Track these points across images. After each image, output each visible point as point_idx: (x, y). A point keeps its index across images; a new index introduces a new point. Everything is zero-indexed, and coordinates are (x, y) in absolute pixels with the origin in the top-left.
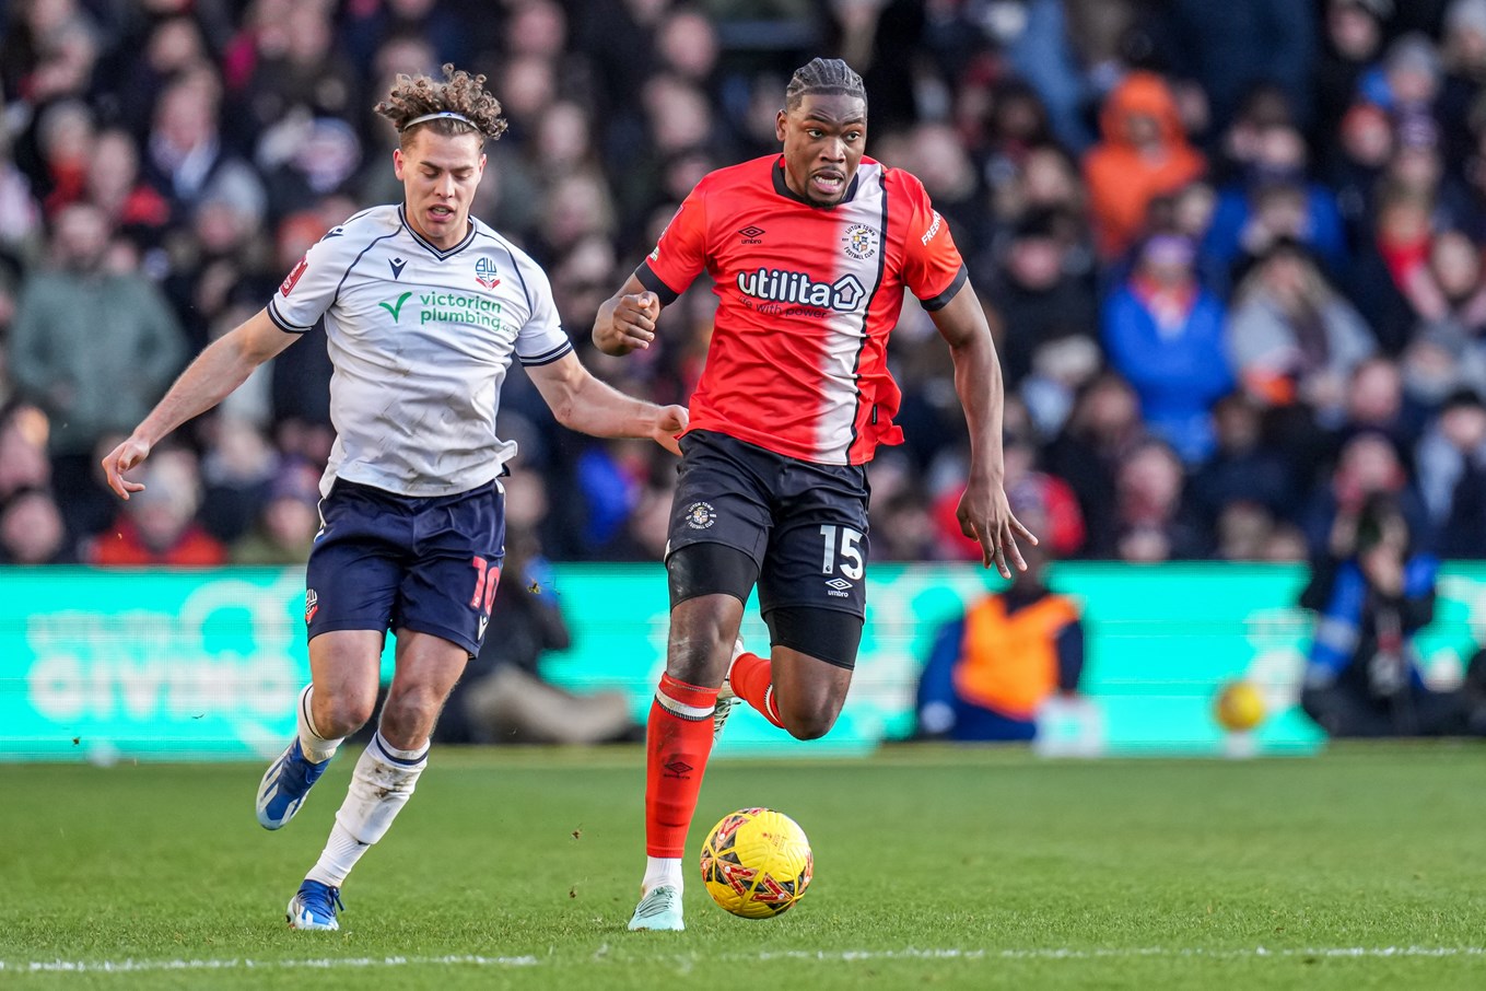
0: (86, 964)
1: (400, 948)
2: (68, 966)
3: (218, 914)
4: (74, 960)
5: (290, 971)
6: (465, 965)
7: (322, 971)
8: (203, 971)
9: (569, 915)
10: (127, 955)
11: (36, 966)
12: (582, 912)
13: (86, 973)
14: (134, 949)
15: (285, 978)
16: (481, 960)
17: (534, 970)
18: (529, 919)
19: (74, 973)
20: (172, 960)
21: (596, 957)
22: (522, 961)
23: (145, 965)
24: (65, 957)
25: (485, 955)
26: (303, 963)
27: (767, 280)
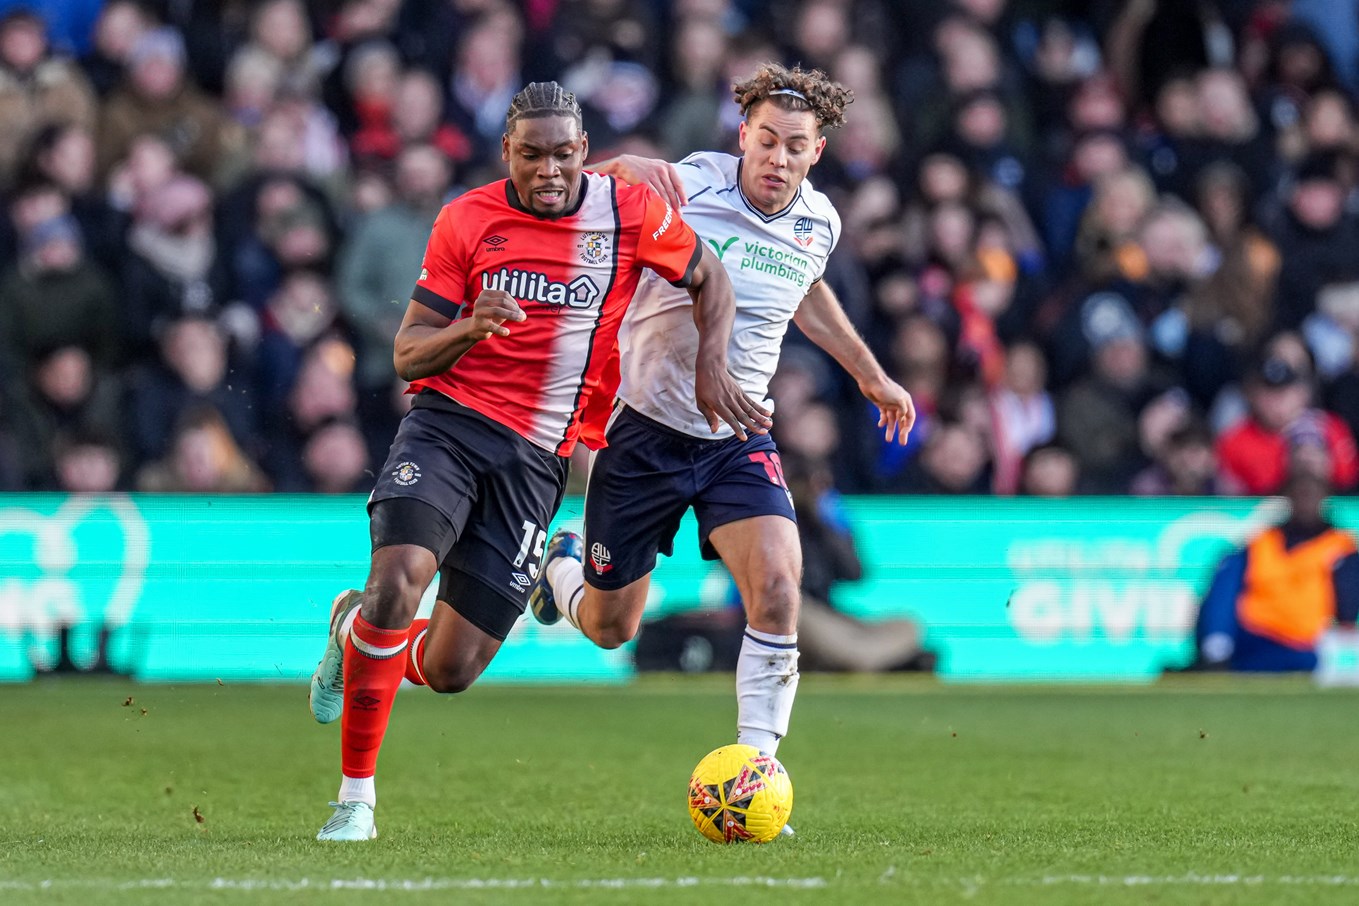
0: (388, 881)
1: (692, 869)
2: (369, 884)
3: (515, 835)
4: (375, 878)
5: (585, 890)
6: (755, 886)
7: (615, 891)
8: (501, 891)
9: (857, 839)
10: (426, 874)
11: (337, 884)
12: (870, 836)
13: (387, 891)
14: (432, 868)
15: (580, 897)
16: (770, 882)
17: (821, 892)
18: (818, 841)
19: (374, 891)
20: (470, 879)
21: (882, 880)
22: (810, 883)
23: (442, 884)
24: (366, 876)
25: (776, 876)
26: (595, 884)
27: (508, 279)
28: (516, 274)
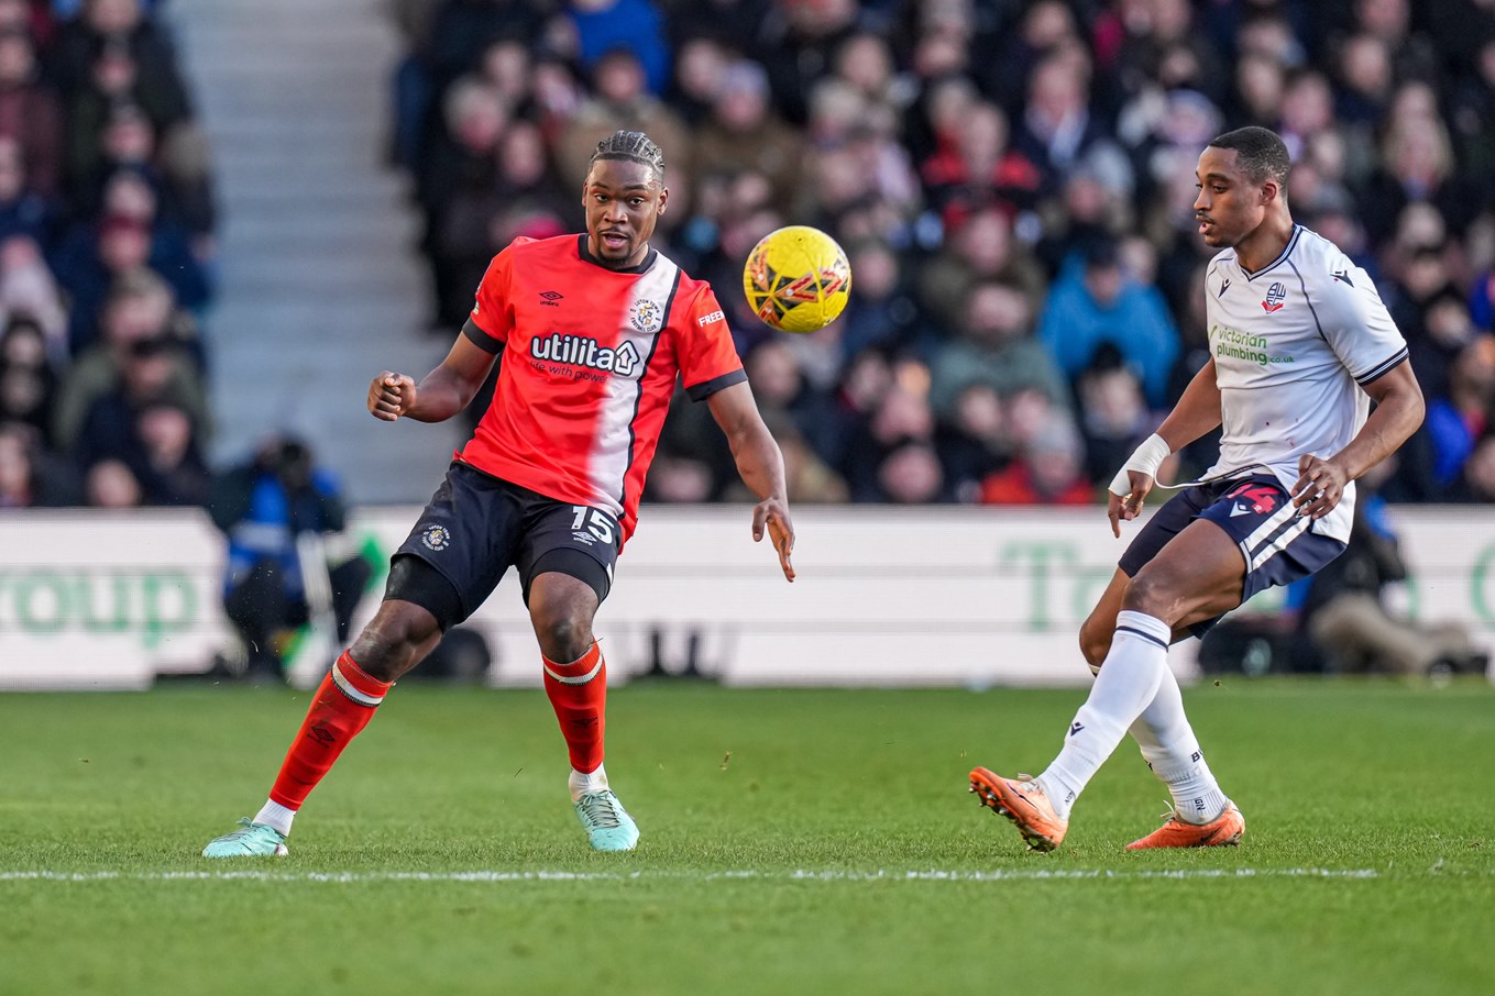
0: (959, 873)
1: (1251, 861)
2: (942, 875)
3: (1082, 829)
4: (948, 869)
5: (1148, 881)
6: (1310, 876)
7: (1177, 881)
8: (1067, 881)
9: (1408, 832)
10: (996, 866)
11: (912, 875)
12: (1421, 829)
13: (958, 881)
14: (1003, 860)
15: (1142, 888)
16: (1325, 873)
17: (1374, 881)
18: (1372, 835)
19: (946, 881)
20: (1040, 870)
21: (1432, 870)
22: (1362, 874)
23: (1013, 874)
24: (939, 868)
25: (1330, 868)
26: (1160, 874)
27: (560, 344)
28: (567, 339)
